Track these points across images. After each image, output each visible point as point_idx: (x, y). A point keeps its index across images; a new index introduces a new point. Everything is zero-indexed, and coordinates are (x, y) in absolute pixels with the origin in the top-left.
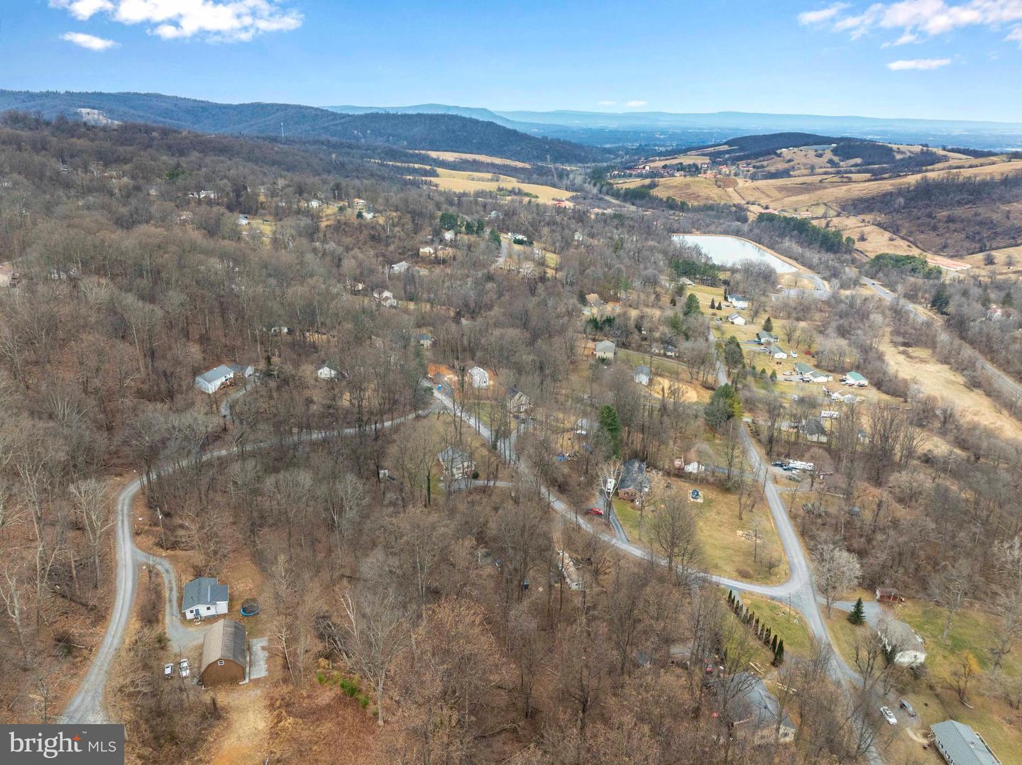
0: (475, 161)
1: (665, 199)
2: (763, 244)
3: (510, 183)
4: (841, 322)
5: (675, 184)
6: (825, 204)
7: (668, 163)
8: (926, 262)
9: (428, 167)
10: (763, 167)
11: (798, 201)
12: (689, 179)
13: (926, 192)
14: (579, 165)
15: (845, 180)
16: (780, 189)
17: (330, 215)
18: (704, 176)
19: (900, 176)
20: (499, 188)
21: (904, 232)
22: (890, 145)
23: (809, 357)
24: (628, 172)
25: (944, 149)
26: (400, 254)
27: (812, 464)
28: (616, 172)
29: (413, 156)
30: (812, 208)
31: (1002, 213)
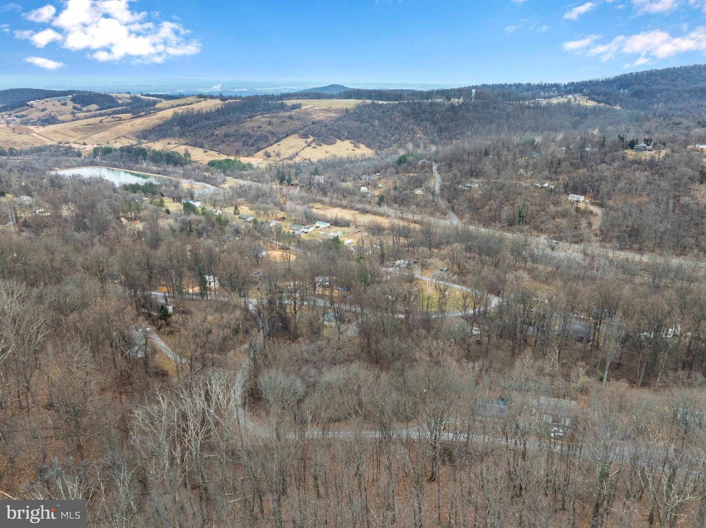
6: (123, 137)
8: (239, 161)
10: (24, 116)
11: (103, 137)
19: (151, 113)
21: (208, 146)
22: (110, 94)
25: (142, 95)
30: (118, 140)
31: (248, 128)
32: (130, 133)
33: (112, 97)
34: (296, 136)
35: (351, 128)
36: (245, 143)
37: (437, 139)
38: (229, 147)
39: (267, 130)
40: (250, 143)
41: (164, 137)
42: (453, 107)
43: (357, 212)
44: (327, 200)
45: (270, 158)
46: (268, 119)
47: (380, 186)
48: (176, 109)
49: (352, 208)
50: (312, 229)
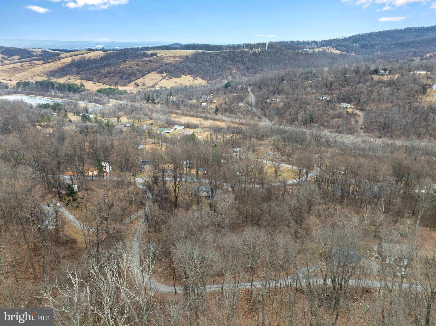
6: (38, 75)
8: (117, 89)
16: (3, 71)
19: (56, 60)
21: (96, 80)
25: (50, 49)
30: (34, 77)
31: (123, 68)
32: (42, 73)
33: (29, 51)
34: (155, 72)
35: (191, 67)
36: (121, 78)
37: (246, 73)
38: (110, 80)
39: (135, 69)
40: (124, 78)
41: (66, 75)
42: (254, 54)
43: (201, 119)
44: (179, 112)
45: (138, 87)
46: (135, 62)
47: (215, 102)
48: (73, 57)
49: (197, 116)
50: (172, 130)
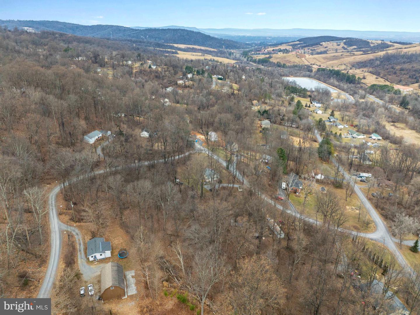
0: (193, 48)
1: (276, 63)
2: (320, 81)
3: (209, 57)
4: (364, 112)
5: (280, 57)
6: (345, 64)
7: (274, 48)
8: (393, 87)
9: (174, 51)
10: (315, 50)
11: (333, 63)
12: (285, 54)
13: (388, 59)
14: (237, 50)
15: (352, 54)
16: (324, 58)
17: (137, 67)
18: (292, 53)
19: (375, 52)
20: (205, 59)
21: (382, 75)
22: (368, 41)
23: (353, 127)
24: (258, 52)
25: (391, 42)
26: (169, 83)
27: (371, 174)
28: (253, 53)
29: (167, 46)
30: (340, 66)
32: (349, 63)
36: (411, 76)
38: (396, 78)
41: (365, 67)
50: (362, 137)
